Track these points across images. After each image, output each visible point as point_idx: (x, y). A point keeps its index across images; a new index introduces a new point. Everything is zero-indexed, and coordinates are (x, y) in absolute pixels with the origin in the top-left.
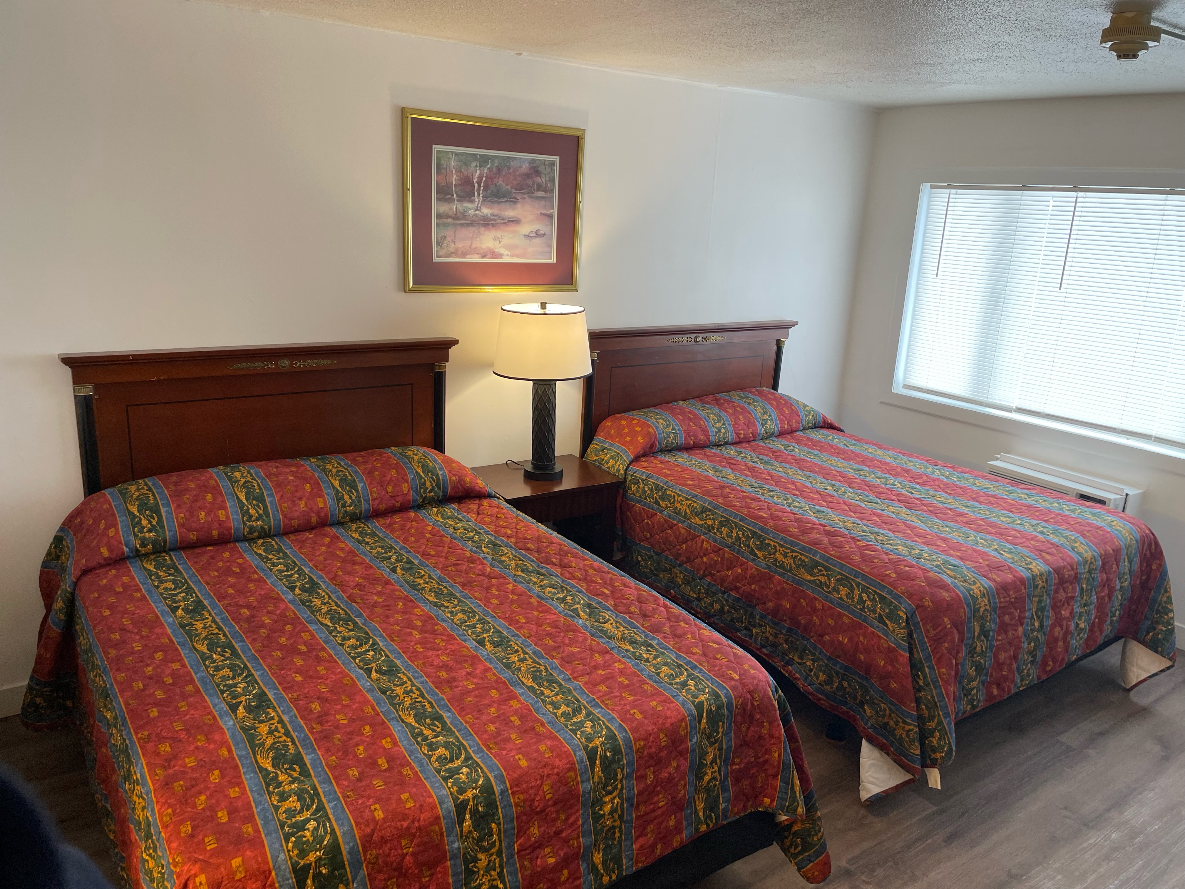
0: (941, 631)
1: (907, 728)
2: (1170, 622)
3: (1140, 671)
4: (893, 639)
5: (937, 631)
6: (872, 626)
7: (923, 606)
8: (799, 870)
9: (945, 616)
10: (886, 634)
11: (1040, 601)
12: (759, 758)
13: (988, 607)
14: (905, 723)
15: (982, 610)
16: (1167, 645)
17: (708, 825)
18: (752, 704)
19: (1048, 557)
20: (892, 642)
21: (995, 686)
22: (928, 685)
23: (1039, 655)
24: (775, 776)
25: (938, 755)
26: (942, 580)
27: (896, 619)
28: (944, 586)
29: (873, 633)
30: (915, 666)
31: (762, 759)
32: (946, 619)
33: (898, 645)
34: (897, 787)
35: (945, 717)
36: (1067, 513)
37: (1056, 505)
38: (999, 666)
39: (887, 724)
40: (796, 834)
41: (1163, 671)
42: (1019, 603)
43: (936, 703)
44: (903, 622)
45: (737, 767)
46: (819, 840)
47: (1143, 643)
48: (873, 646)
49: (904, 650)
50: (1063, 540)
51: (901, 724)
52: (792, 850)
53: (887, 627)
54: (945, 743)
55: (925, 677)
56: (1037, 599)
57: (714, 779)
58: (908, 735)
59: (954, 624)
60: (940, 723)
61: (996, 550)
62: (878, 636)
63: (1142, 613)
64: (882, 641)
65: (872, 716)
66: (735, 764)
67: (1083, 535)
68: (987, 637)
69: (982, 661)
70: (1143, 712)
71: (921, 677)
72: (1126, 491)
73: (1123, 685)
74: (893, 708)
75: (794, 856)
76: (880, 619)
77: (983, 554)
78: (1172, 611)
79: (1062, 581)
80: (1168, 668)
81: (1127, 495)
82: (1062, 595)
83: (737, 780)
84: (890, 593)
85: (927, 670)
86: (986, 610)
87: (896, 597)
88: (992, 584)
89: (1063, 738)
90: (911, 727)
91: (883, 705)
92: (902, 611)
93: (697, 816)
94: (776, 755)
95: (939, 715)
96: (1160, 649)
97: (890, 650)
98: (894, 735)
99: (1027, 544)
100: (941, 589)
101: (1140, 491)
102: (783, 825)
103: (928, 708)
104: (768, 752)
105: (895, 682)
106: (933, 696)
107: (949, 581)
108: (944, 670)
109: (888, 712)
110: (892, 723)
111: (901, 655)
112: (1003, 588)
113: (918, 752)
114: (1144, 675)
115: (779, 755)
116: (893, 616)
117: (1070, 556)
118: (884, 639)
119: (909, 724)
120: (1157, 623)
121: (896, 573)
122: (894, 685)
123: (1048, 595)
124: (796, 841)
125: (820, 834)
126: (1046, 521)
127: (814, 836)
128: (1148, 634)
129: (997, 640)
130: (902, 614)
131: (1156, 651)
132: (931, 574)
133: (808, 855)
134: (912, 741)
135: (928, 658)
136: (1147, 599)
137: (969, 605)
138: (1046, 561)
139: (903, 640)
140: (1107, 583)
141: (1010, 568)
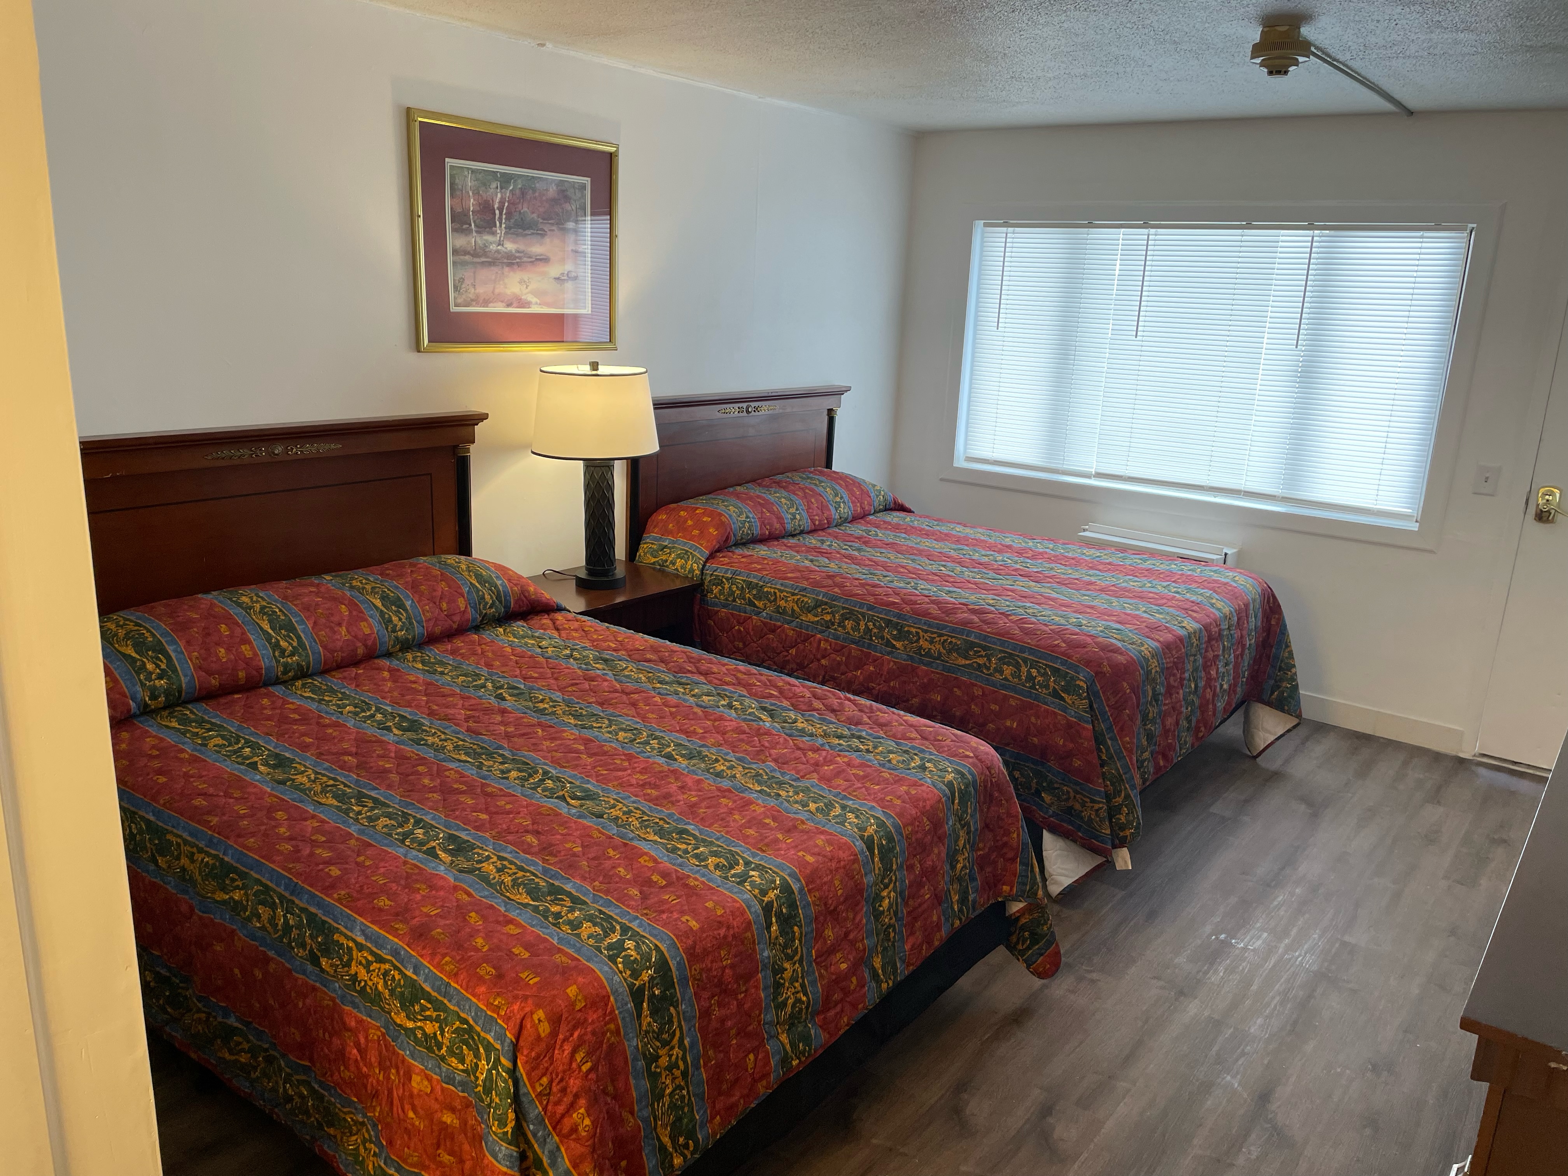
0: (1120, 697)
1: (1097, 806)
2: (1293, 678)
3: (1267, 735)
4: (1073, 713)
5: (1117, 698)
6: (1046, 703)
7: (1101, 673)
8: (1028, 968)
9: (1124, 680)
10: (1064, 709)
11: (1195, 661)
12: (998, 841)
13: (1158, 669)
14: (1093, 801)
15: (1153, 671)
16: (1293, 702)
17: (960, 920)
18: (991, 781)
19: (1195, 615)
20: (1072, 717)
21: (1160, 757)
22: (1111, 757)
23: (1194, 720)
24: (1013, 860)
25: (1128, 832)
26: (1112, 644)
27: (1074, 690)
28: (1116, 650)
29: (1047, 711)
30: (1099, 739)
31: (1000, 843)
32: (1125, 684)
33: (1080, 718)
34: (1087, 875)
35: (1132, 790)
36: (1189, 573)
37: (1173, 566)
38: (1166, 732)
39: (1072, 808)
40: (1023, 928)
41: (1289, 731)
42: (1178, 664)
43: (1120, 776)
44: (1084, 692)
45: (981, 852)
46: (1049, 929)
47: (1269, 704)
48: (1048, 726)
49: (1087, 722)
50: (1199, 599)
51: (1089, 804)
52: (1020, 947)
53: (1065, 701)
54: (1134, 818)
55: (1108, 749)
56: (1192, 658)
57: (964, 867)
58: (1097, 815)
59: (1133, 690)
60: (1127, 797)
61: (1145, 612)
62: (1055, 713)
63: (1265, 672)
64: (1059, 717)
65: (1052, 803)
66: (979, 849)
67: (1215, 591)
68: (1157, 701)
69: (1153, 728)
70: (1275, 777)
71: (1104, 751)
72: (1225, 551)
73: (1249, 753)
74: (1078, 788)
75: (1022, 953)
76: (1055, 694)
77: (1136, 617)
78: (1294, 666)
79: (1210, 638)
80: (1294, 727)
81: (1226, 554)
82: (1210, 654)
83: (981, 868)
84: (1064, 663)
85: (1109, 742)
86: (1157, 672)
87: (1071, 667)
88: (1155, 644)
89: (1215, 809)
90: (1101, 805)
91: (1065, 788)
92: (1081, 680)
93: (953, 909)
94: (1015, 835)
95: (1126, 788)
96: (1286, 708)
97: (1069, 725)
98: (1082, 818)
99: (1170, 604)
100: (1115, 652)
101: (1235, 550)
102: (1013, 917)
103: (1112, 784)
104: (1007, 833)
105: (1078, 759)
106: (1117, 770)
107: (1119, 644)
108: (1128, 739)
109: (1072, 794)
110: (1078, 806)
111: (1084, 728)
112: (1168, 647)
113: (1108, 832)
114: (1272, 738)
115: (1018, 835)
116: (1071, 688)
117: (1214, 614)
118: (1060, 715)
119: (1099, 802)
120: (1281, 680)
121: (1064, 642)
122: (1077, 763)
123: (1201, 654)
124: (1023, 935)
125: (1049, 922)
126: (1174, 582)
127: (1043, 925)
128: (1272, 693)
129: (1165, 704)
130: (1082, 684)
131: (1283, 710)
132: (1100, 639)
133: (1038, 949)
134: (1102, 820)
135: (1110, 729)
136: (1268, 657)
137: (1142, 668)
138: (1194, 619)
139: (1086, 712)
140: (1241, 642)
141: (1167, 628)
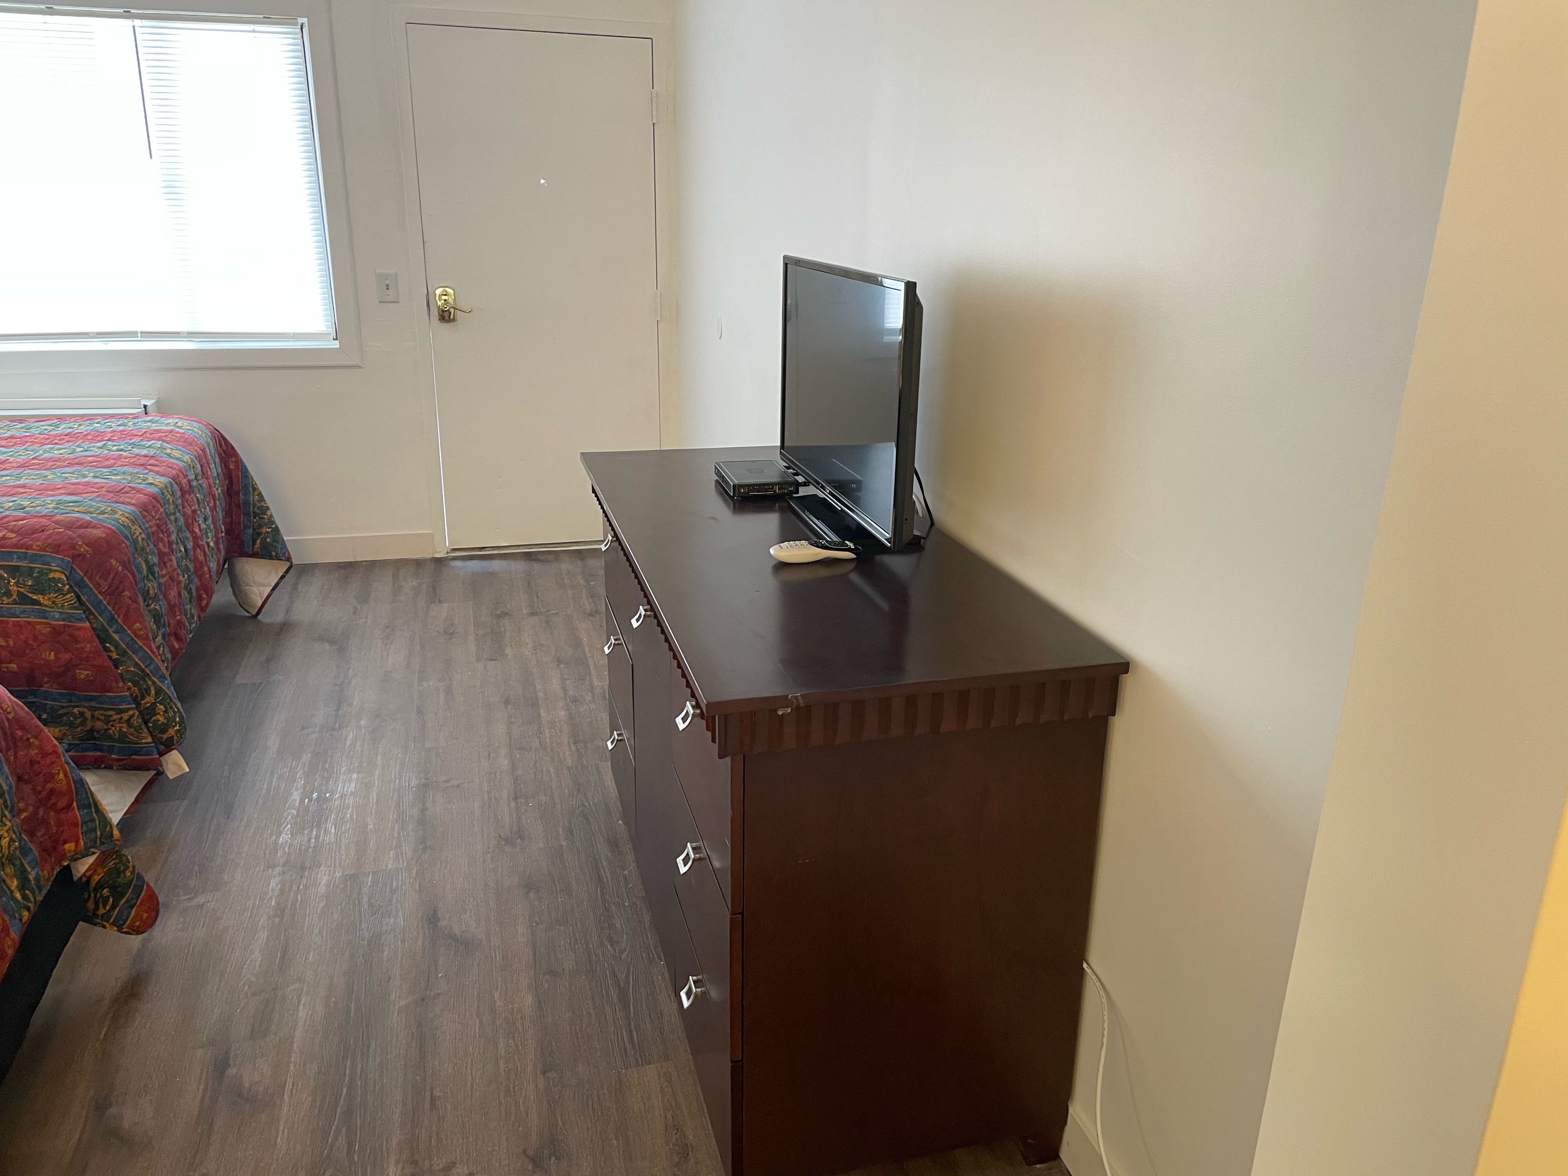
0: (113, 579)
1: (125, 716)
2: (271, 522)
3: (261, 588)
4: (57, 615)
5: (109, 580)
6: (14, 615)
7: (79, 555)
8: (120, 930)
9: (111, 557)
10: (43, 614)
11: (176, 520)
12: (40, 792)
13: (143, 536)
14: (121, 711)
15: (140, 539)
16: (279, 546)
17: (28, 909)
20: (57, 620)
21: (172, 638)
22: (124, 654)
23: (193, 588)
24: (69, 807)
25: (171, 732)
26: (78, 519)
27: (50, 587)
28: (87, 525)
29: (15, 624)
30: (102, 637)
31: (44, 793)
32: (114, 562)
33: (70, 617)
34: (137, 800)
35: (162, 682)
36: (121, 428)
37: (96, 425)
38: (171, 607)
39: (92, 730)
40: (100, 886)
41: (282, 577)
42: (161, 527)
43: (143, 671)
44: (64, 585)
45: (25, 814)
46: (133, 872)
47: (254, 555)
48: (26, 642)
49: (80, 620)
51: (115, 717)
52: (101, 911)
53: (40, 604)
54: (175, 713)
55: (117, 646)
56: (172, 518)
57: (12, 841)
58: (130, 725)
59: (125, 567)
60: (159, 691)
61: (94, 477)
62: (29, 623)
63: (239, 523)
64: (38, 627)
65: (64, 734)
66: (21, 811)
67: (164, 441)
68: (153, 574)
69: (157, 607)
70: (285, 628)
71: (112, 648)
72: (144, 402)
73: (248, 614)
74: (94, 704)
75: (106, 917)
76: (23, 599)
77: (87, 484)
78: (268, 508)
79: (183, 492)
80: (287, 572)
81: (145, 406)
82: (188, 511)
83: (32, 834)
84: (23, 557)
85: (116, 637)
86: (143, 539)
87: (34, 559)
88: (130, 508)
89: (240, 680)
90: (131, 713)
91: (76, 710)
92: (55, 571)
93: (14, 899)
94: (61, 776)
95: (154, 683)
96: (274, 554)
97: (56, 632)
98: (110, 737)
99: (120, 463)
100: (87, 527)
101: (154, 401)
102: (84, 879)
103: (135, 684)
104: (51, 777)
105: (83, 669)
106: (137, 665)
107: (88, 518)
108: (138, 625)
109: (88, 714)
110: (99, 725)
111: (80, 629)
112: (144, 508)
113: (150, 739)
114: (268, 590)
115: (66, 775)
116: (43, 585)
118: (40, 623)
119: (128, 710)
120: (260, 526)
121: (12, 531)
122: (83, 674)
125: (131, 864)
126: (108, 440)
127: (124, 871)
128: (254, 543)
129: (163, 576)
130: (57, 575)
131: (271, 558)
132: (58, 517)
133: (126, 902)
134: (138, 729)
135: (112, 620)
136: (238, 506)
137: (127, 538)
139: (75, 608)
140: (211, 493)
141: (133, 488)
